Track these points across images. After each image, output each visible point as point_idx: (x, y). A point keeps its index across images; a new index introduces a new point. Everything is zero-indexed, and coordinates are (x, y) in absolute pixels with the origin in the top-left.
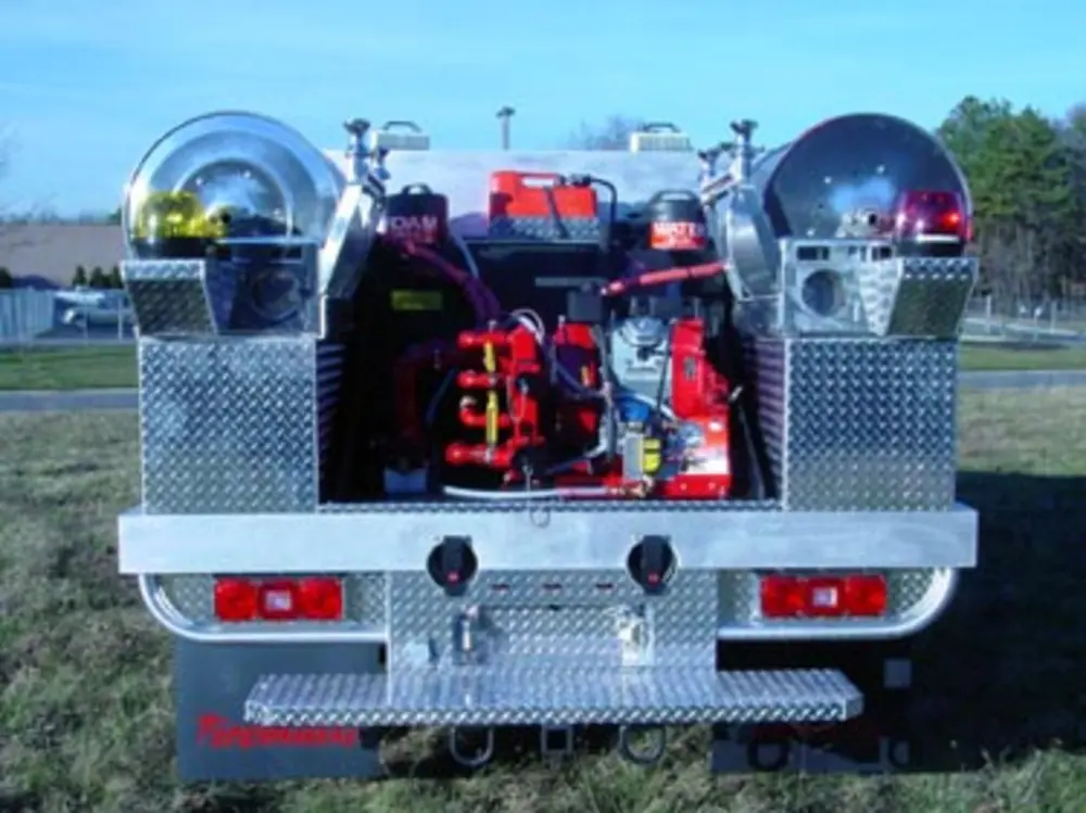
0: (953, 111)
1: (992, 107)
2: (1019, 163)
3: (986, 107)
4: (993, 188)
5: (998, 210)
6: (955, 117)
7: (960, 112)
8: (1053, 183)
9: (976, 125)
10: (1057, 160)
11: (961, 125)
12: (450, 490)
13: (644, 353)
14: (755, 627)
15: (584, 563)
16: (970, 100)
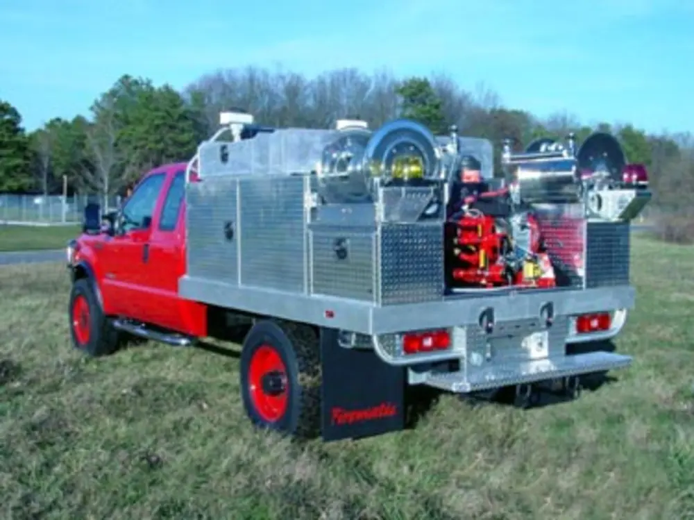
0: (116, 84)
1: (140, 82)
2: (163, 118)
3: (136, 82)
4: (147, 132)
5: (152, 145)
6: (116, 87)
7: (120, 84)
8: (183, 131)
9: (132, 94)
10: (183, 117)
11: (123, 92)
12: (456, 290)
13: (523, 227)
14: (573, 337)
15: (527, 316)
16: (126, 77)
